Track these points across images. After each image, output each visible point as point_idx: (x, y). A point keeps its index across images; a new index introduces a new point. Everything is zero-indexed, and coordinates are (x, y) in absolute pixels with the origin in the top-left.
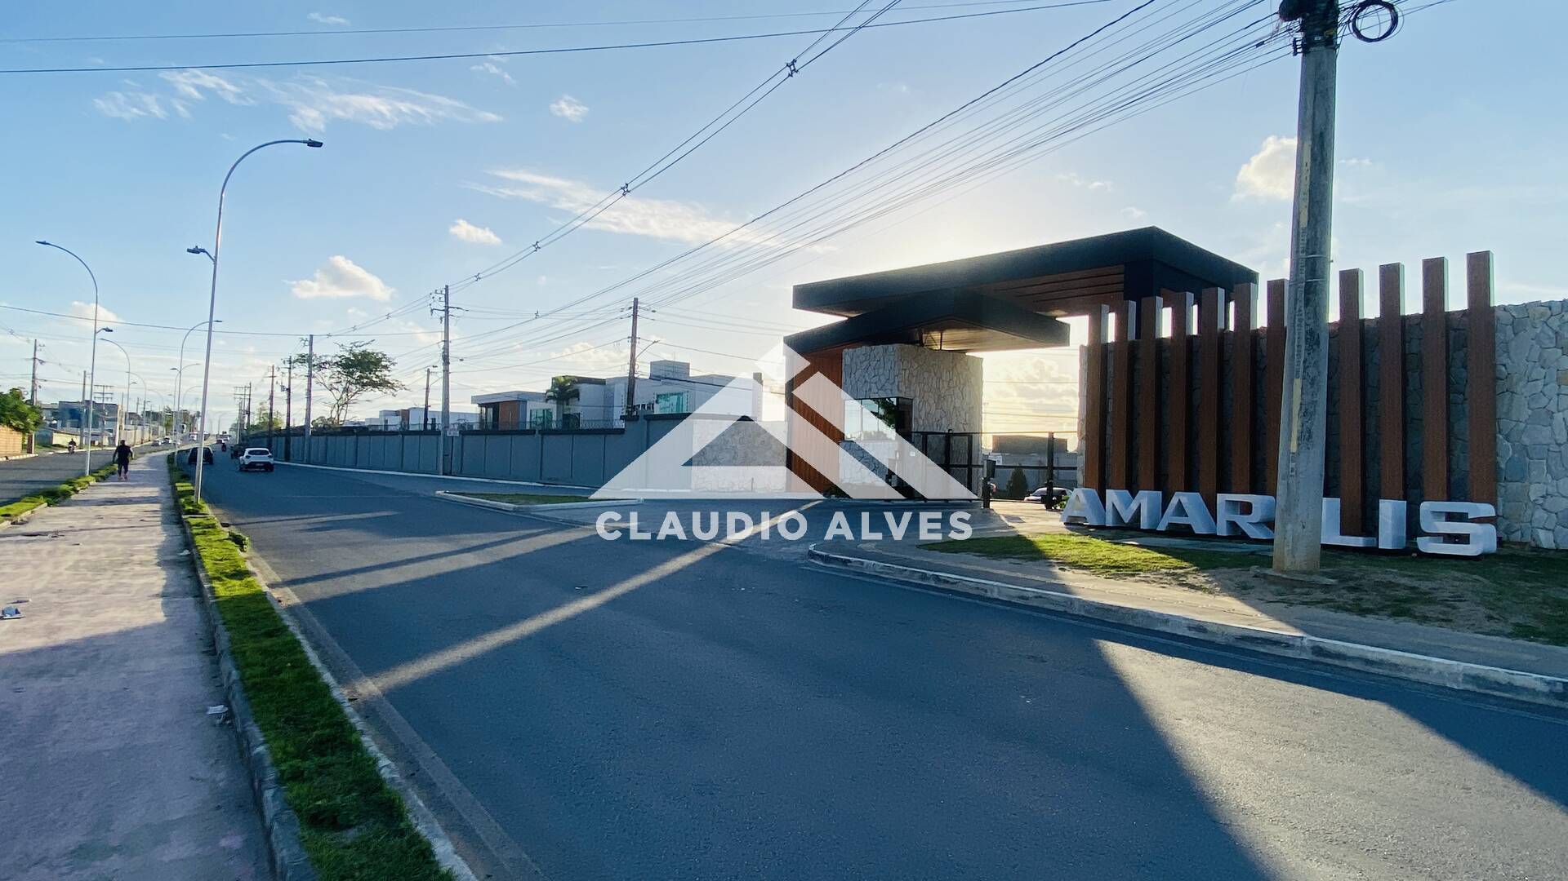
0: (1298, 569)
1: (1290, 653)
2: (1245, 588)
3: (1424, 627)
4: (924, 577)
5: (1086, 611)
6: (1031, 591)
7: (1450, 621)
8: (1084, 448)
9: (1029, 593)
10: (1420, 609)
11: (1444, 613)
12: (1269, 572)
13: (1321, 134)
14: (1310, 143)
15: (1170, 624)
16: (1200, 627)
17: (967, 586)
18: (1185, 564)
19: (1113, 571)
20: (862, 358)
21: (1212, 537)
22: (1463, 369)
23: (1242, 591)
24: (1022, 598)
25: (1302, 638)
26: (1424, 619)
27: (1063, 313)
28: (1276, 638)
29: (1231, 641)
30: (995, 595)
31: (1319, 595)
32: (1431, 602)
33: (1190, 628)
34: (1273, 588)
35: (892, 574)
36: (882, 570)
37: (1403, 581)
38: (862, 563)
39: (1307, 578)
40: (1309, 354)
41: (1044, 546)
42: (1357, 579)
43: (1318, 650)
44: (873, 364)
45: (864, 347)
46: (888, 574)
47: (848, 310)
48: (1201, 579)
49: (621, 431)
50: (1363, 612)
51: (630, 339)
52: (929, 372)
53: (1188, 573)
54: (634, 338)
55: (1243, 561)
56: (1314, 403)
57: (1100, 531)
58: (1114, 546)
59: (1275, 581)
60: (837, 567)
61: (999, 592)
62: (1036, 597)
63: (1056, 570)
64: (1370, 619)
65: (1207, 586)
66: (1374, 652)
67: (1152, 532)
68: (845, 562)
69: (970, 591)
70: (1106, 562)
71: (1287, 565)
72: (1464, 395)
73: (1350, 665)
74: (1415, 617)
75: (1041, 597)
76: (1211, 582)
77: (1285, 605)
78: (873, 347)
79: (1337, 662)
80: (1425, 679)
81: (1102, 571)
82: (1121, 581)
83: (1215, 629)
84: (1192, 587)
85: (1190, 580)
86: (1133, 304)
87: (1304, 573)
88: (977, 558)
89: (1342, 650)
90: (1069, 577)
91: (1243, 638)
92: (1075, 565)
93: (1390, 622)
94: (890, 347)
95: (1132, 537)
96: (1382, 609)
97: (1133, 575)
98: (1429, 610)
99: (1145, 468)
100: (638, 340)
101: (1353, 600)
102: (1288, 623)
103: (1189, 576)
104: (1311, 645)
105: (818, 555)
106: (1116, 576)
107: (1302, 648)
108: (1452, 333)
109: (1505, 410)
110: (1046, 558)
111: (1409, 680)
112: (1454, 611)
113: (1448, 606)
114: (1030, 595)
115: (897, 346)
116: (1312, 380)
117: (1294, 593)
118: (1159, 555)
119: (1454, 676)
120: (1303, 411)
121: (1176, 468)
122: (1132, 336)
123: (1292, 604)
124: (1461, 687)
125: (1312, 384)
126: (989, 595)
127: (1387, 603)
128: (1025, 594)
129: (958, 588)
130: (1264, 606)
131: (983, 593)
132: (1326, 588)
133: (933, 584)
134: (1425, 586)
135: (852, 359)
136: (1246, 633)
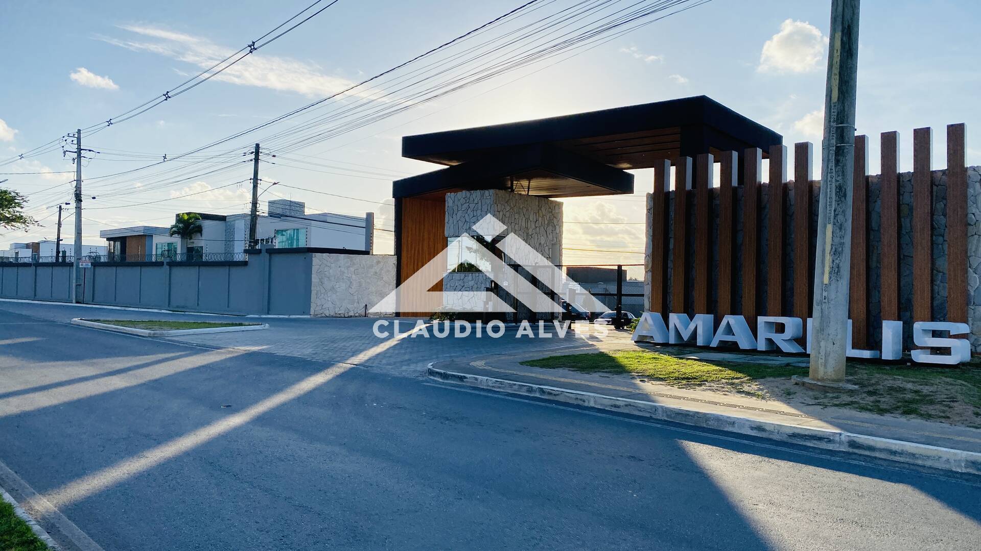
0: (829, 378)
1: (830, 447)
2: (789, 394)
3: (928, 423)
4: (530, 390)
5: (668, 416)
6: (622, 401)
7: (948, 417)
8: (650, 279)
9: (620, 402)
10: (924, 408)
11: (944, 412)
12: (806, 380)
13: (849, 26)
14: (840, 34)
15: (736, 425)
16: (760, 428)
17: (569, 397)
18: (739, 375)
19: (684, 382)
20: (462, 201)
21: (754, 352)
22: (942, 217)
23: (787, 396)
24: (615, 406)
25: (840, 434)
26: (928, 417)
27: (628, 166)
28: (820, 434)
29: (785, 438)
30: (592, 404)
31: (846, 398)
32: (932, 402)
33: (752, 428)
34: (811, 393)
35: (503, 388)
36: (494, 385)
37: (909, 386)
38: (476, 379)
39: (835, 385)
40: (838, 204)
41: (624, 362)
42: (873, 384)
43: (853, 444)
44: (472, 206)
45: (464, 192)
46: (499, 387)
47: (451, 159)
48: (754, 387)
49: (245, 264)
50: (882, 412)
51: (252, 181)
52: (519, 213)
53: (742, 382)
54: (255, 180)
55: (785, 372)
56: (842, 244)
57: (665, 347)
58: (681, 361)
59: (810, 388)
60: (454, 382)
61: (595, 402)
62: (626, 405)
63: (638, 381)
64: (888, 418)
65: (760, 393)
66: (896, 444)
67: (706, 348)
68: (461, 378)
69: (571, 402)
70: (676, 375)
71: (821, 373)
72: (943, 236)
73: (877, 455)
74: (921, 415)
75: (630, 405)
76: (762, 390)
77: (821, 407)
78: (472, 192)
79: (867, 453)
80: (937, 465)
81: (675, 382)
82: (692, 390)
83: (772, 428)
84: (748, 394)
85: (746, 388)
86: (689, 160)
87: (833, 381)
88: (572, 372)
89: (872, 443)
90: (649, 387)
91: (794, 435)
92: (652, 378)
93: (903, 419)
94: (487, 192)
95: (691, 353)
96: (897, 408)
97: (700, 385)
98: (931, 409)
99: (699, 295)
100: (259, 182)
101: (872, 402)
102: (827, 422)
103: (744, 385)
104: (847, 439)
105: (437, 373)
106: (687, 386)
107: (841, 443)
108: (935, 188)
109: (973, 250)
110: (629, 372)
111: (924, 466)
112: (951, 410)
113: (946, 406)
114: (622, 404)
115: (492, 191)
116: (841, 225)
117: (826, 397)
118: (717, 368)
119: (958, 462)
120: (833, 250)
121: (724, 295)
122: (689, 186)
123: (826, 406)
124: (964, 470)
125: (840, 229)
126: (586, 404)
127: (900, 404)
128: (618, 403)
129: (561, 399)
130: (805, 408)
131: (581, 403)
132: (851, 392)
133: (538, 395)
134: (926, 390)
135: (454, 202)
136: (797, 431)
